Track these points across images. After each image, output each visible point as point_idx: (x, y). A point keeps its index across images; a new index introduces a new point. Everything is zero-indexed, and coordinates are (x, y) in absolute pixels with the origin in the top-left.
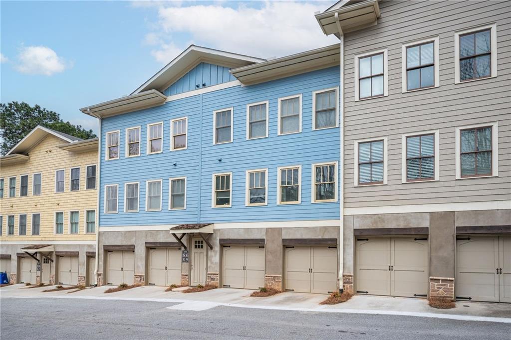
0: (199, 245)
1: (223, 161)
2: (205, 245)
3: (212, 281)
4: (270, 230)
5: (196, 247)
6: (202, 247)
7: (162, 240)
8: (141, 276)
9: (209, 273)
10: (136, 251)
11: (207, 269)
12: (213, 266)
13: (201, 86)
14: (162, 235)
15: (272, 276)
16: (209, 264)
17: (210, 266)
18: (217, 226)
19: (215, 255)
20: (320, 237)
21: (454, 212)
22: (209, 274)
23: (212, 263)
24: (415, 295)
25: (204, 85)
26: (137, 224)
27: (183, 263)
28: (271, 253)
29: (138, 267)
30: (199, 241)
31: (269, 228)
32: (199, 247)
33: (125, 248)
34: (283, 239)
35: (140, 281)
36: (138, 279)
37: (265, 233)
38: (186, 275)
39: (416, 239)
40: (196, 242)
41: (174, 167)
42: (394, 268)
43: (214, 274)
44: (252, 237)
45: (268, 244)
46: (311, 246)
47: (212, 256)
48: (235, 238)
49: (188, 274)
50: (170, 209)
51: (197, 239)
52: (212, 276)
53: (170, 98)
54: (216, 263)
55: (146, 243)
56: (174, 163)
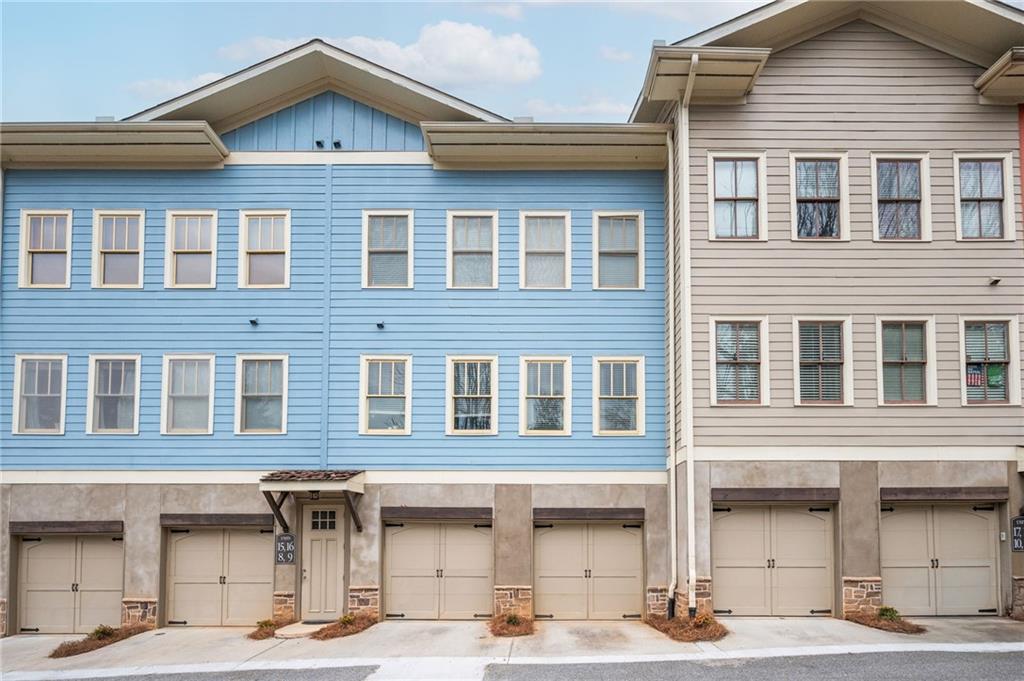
0: (324, 521)
1: (387, 328)
2: (340, 522)
3: (362, 607)
4: (504, 488)
5: (315, 526)
6: (332, 526)
7: (212, 510)
8: (145, 605)
9: (351, 587)
10: (128, 538)
11: (346, 579)
12: (363, 571)
13: (328, 145)
14: (213, 496)
15: (511, 589)
16: (353, 566)
17: (356, 572)
18: (373, 477)
19: (369, 546)
20: (611, 506)
21: (876, 462)
22: (352, 590)
23: (360, 563)
24: (812, 612)
25: (337, 145)
26: (132, 466)
27: (280, 566)
28: (507, 538)
29: (135, 579)
30: (324, 514)
31: (501, 485)
32: (324, 526)
33: (92, 529)
34: (535, 509)
35: (144, 616)
36: (138, 612)
37: (493, 495)
38: (290, 596)
39: (811, 510)
40: (315, 514)
41: (250, 328)
42: (777, 564)
43: (367, 590)
44: (463, 505)
45: (500, 521)
46: (588, 524)
47: (361, 548)
48: (421, 506)
49: (292, 592)
50: (237, 431)
51: (320, 508)
52: (362, 595)
53: (237, 158)
54: (371, 564)
55: (163, 517)
56: (253, 319)
